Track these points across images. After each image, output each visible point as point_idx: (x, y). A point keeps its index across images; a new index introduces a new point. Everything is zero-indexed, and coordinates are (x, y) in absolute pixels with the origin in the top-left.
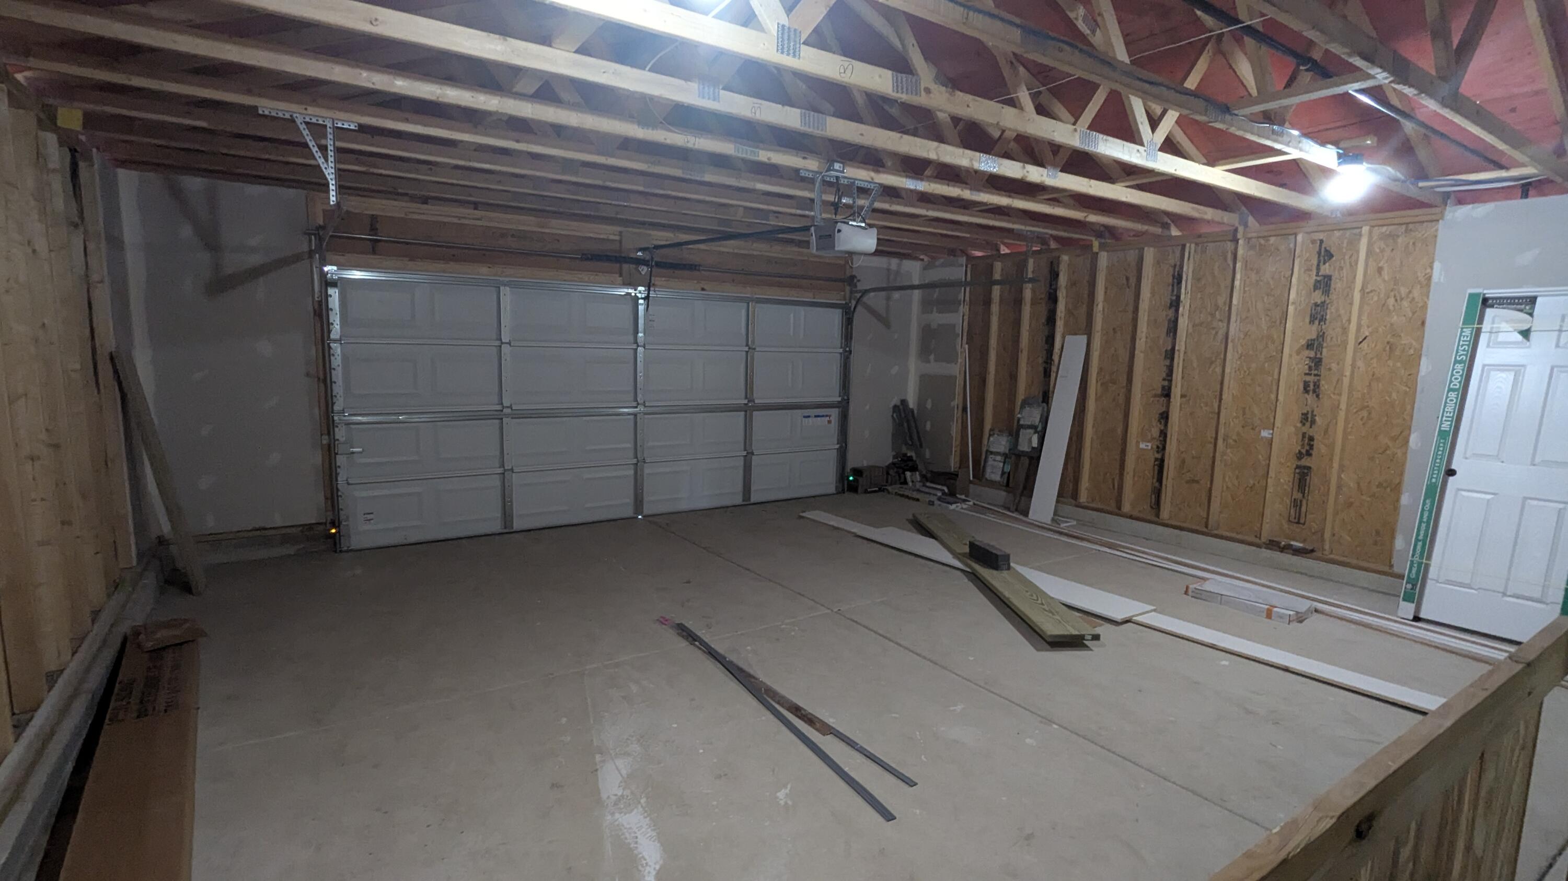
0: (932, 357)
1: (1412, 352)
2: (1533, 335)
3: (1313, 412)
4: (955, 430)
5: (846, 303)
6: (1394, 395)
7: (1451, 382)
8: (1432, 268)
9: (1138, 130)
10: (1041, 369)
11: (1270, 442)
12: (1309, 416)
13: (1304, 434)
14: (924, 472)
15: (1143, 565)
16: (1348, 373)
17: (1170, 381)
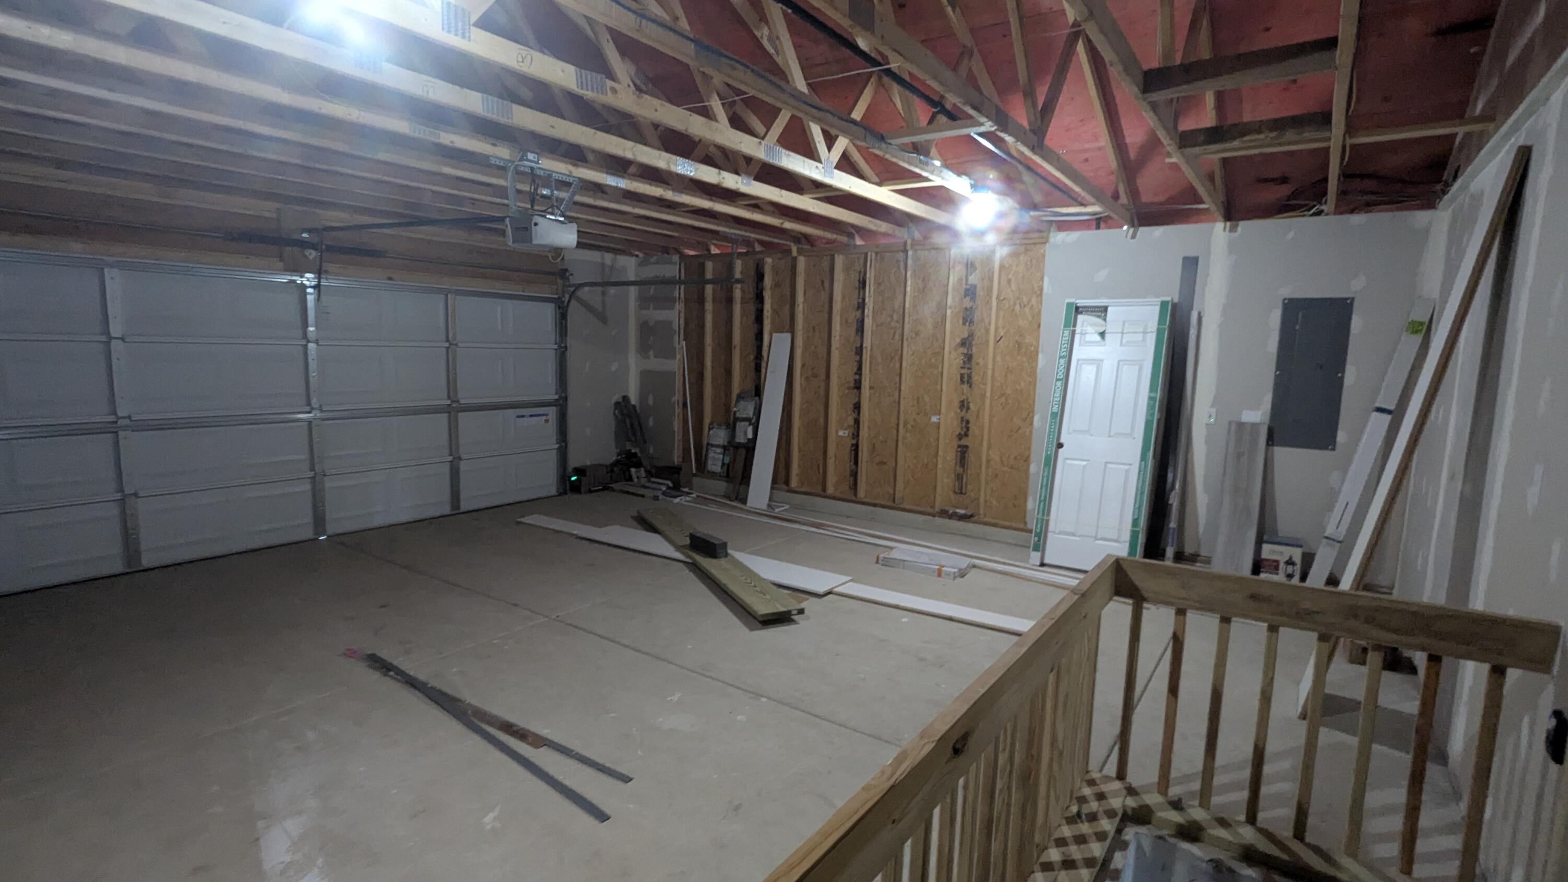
0: (651, 353)
1: (1032, 349)
2: (1107, 336)
3: (967, 399)
4: (677, 425)
5: (559, 298)
6: (1023, 384)
7: (1057, 373)
8: (1043, 281)
9: (816, 148)
10: (753, 364)
11: (938, 426)
12: (965, 402)
13: (962, 418)
14: (649, 468)
15: (843, 540)
16: (990, 366)
17: (860, 375)
